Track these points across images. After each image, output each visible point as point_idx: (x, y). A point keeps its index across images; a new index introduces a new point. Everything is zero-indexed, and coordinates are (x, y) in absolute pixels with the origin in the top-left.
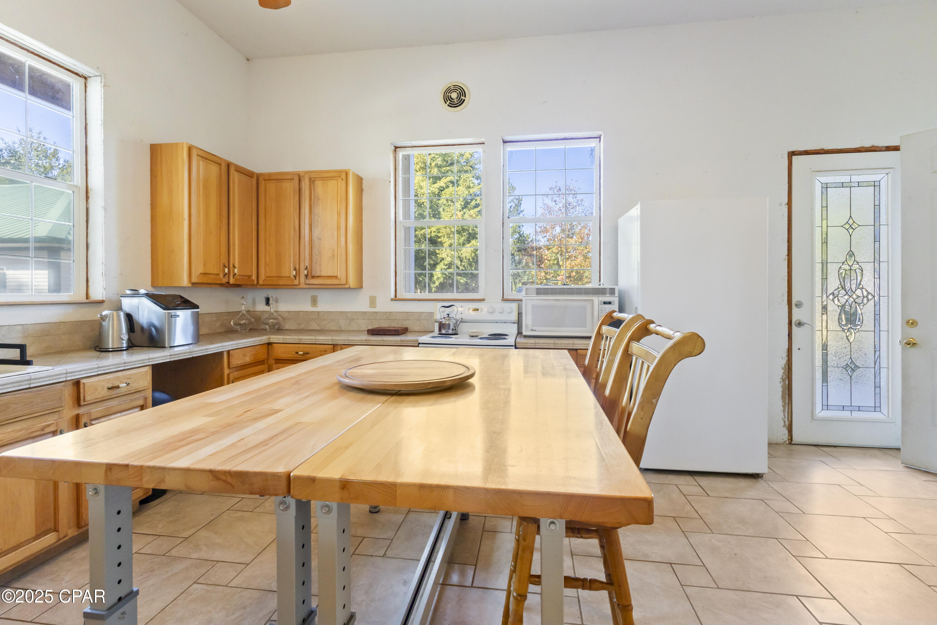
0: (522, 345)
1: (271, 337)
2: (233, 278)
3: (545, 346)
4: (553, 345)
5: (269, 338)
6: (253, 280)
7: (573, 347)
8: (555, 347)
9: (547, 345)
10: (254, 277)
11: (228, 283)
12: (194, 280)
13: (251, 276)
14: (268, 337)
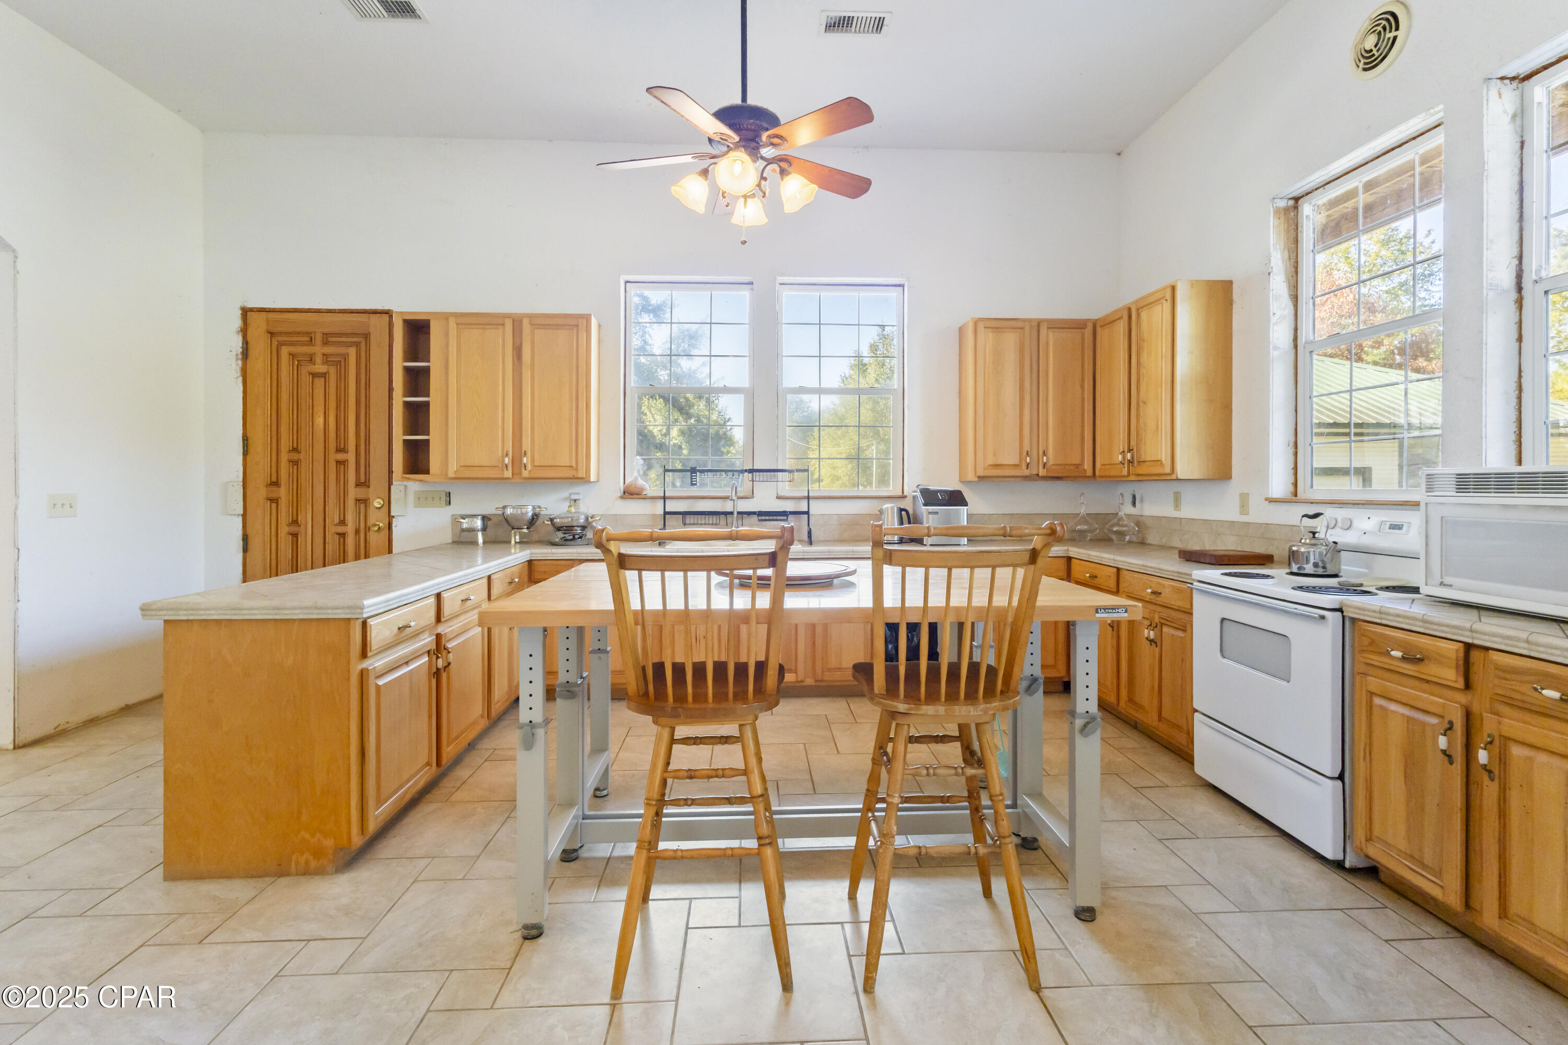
0: (1355, 613)
1: (1071, 548)
2: (1044, 468)
3: (1402, 623)
4: (1421, 624)
5: (1068, 550)
6: (1085, 471)
7: (1473, 638)
8: (1427, 631)
9: (1408, 621)
10: (1087, 466)
11: (1038, 475)
12: (981, 472)
13: (1082, 464)
14: (1066, 548)
